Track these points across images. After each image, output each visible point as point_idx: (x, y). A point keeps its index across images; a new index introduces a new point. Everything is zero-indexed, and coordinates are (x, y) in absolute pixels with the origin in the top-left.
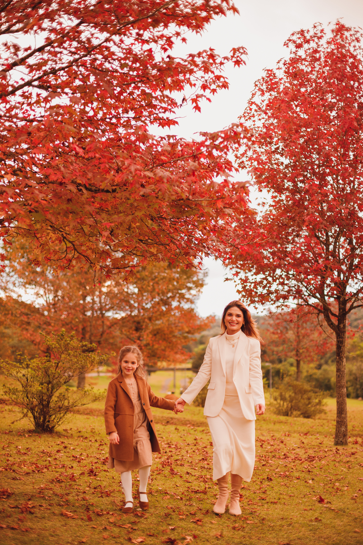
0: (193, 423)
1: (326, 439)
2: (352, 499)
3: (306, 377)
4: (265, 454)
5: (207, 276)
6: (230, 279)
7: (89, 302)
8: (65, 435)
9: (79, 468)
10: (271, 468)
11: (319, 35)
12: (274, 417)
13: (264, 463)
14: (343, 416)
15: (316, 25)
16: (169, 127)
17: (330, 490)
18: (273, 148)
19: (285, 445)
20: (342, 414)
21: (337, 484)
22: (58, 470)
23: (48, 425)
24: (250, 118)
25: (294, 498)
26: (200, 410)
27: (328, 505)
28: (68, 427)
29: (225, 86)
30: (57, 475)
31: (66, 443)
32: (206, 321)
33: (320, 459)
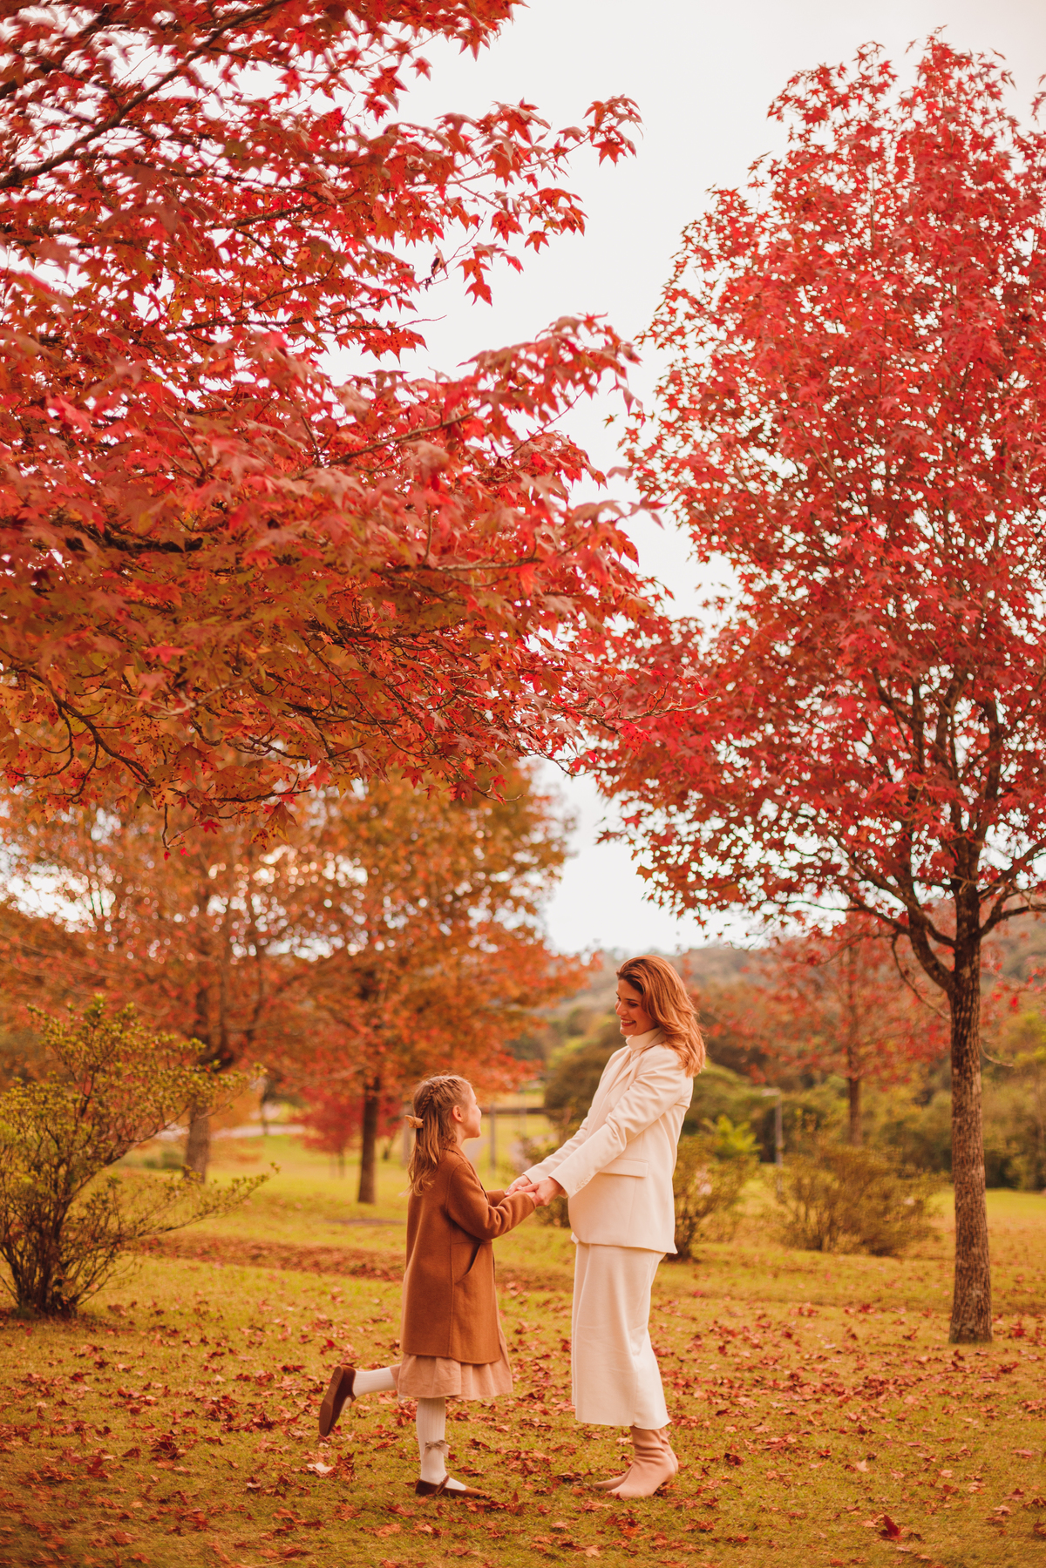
0: (525, 1277)
1: (926, 1323)
2: (992, 1522)
3: (887, 1128)
4: (731, 1375)
5: (575, 828)
6: (615, 835)
7: (217, 915)
8: (117, 1323)
9: (128, 1433)
10: (745, 1422)
11: (877, 80)
12: (778, 1255)
13: (723, 1405)
14: (975, 1250)
15: (864, 51)
16: (397, 353)
17: (924, 1493)
18: (744, 428)
19: (797, 1343)
20: (972, 1244)
21: (947, 1472)
22: (57, 1440)
23: (59, 1294)
24: (670, 340)
25: (804, 1523)
26: (551, 1236)
27: (913, 1546)
28: (123, 1299)
29: (573, 221)
30: (49, 1457)
31: (109, 1349)
32: (574, 967)
33: (903, 1388)
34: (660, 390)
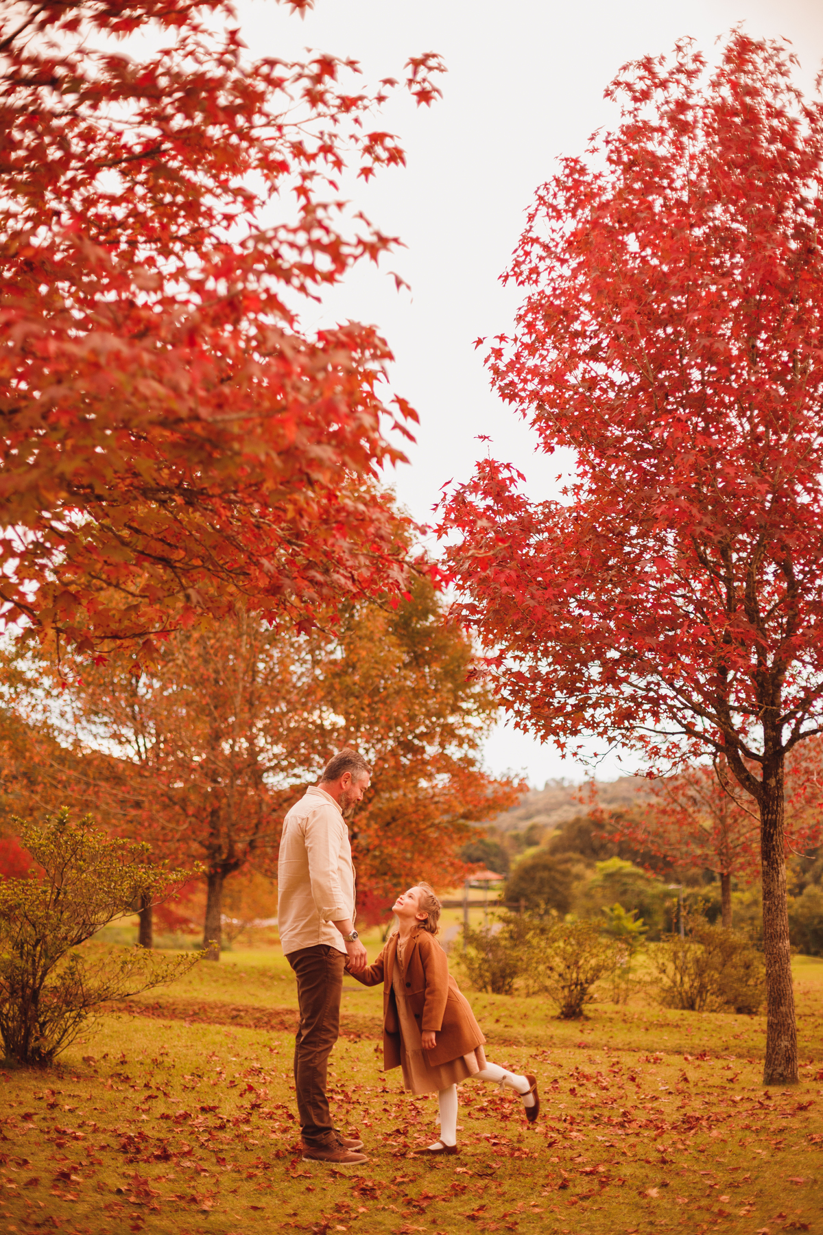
1: (748, 1068)
4: (574, 1113)
8: (87, 1071)
10: (568, 1154)
11: (690, 67)
12: (655, 1012)
13: (557, 1138)
14: (783, 1009)
15: (681, 44)
17: (700, 1216)
19: (638, 1086)
20: (780, 1004)
21: (725, 1198)
23: (38, 1048)
24: (528, 278)
29: (396, 156)
31: (65, 1093)
32: (507, 789)
33: (714, 1121)
34: (520, 318)
